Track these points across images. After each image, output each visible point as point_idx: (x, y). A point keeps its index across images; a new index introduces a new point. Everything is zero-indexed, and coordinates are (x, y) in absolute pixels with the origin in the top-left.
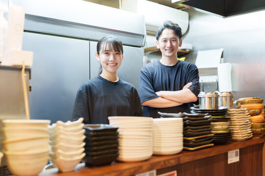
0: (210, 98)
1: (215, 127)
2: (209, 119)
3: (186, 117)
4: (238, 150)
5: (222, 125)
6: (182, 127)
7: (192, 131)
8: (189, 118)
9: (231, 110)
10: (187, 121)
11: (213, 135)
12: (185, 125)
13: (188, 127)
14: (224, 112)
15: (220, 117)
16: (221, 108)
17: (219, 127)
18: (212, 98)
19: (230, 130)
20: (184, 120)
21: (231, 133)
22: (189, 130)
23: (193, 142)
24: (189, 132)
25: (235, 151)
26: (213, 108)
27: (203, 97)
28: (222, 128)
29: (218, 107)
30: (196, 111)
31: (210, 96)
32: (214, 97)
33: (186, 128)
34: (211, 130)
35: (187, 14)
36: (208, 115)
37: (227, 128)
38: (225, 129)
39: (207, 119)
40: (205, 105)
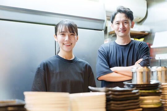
0: (142, 73)
1: (146, 102)
2: (137, 94)
3: (110, 92)
5: (153, 99)
6: (105, 102)
7: (116, 106)
8: (113, 93)
9: (163, 84)
11: (141, 109)
12: (108, 100)
13: (112, 102)
14: (156, 86)
15: (150, 91)
16: (153, 82)
17: (150, 101)
18: (144, 73)
19: (163, 104)
20: (107, 95)
21: (163, 107)
22: (113, 105)
24: (112, 108)
26: (145, 82)
27: (135, 72)
28: (153, 102)
29: (150, 82)
30: (129, 86)
31: (142, 71)
32: (145, 72)
33: (109, 103)
34: (138, 104)
35: (145, 2)
36: (136, 89)
37: (159, 103)
38: (156, 104)
39: (135, 93)
40: (137, 80)
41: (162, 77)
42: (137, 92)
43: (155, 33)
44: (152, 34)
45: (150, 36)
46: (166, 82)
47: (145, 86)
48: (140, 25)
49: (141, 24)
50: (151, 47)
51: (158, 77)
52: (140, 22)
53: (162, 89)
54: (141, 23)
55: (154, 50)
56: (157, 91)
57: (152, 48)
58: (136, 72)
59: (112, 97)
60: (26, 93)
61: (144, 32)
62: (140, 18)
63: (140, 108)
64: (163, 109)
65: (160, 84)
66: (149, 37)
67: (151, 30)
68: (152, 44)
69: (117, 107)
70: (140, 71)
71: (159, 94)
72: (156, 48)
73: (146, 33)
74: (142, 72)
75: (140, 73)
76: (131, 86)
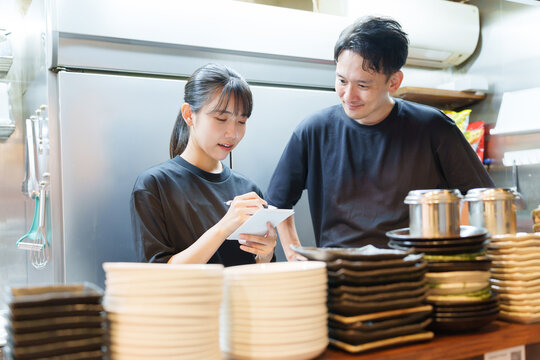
0: (436, 206)
1: (443, 286)
2: (419, 266)
3: (339, 262)
4: (522, 349)
5: (465, 280)
6: (325, 287)
7: (356, 298)
8: (346, 263)
9: (496, 237)
10: (342, 271)
11: (429, 308)
12: (333, 284)
13: (343, 288)
14: (477, 242)
15: (457, 258)
16: (467, 232)
17: (457, 286)
18: (441, 207)
19: (495, 292)
20: (329, 269)
21: (495, 302)
22: (345, 296)
23: (357, 329)
24: (345, 303)
25: (508, 352)
26: (443, 232)
27: (417, 205)
28: (464, 288)
29: (459, 231)
30: (400, 242)
31: (436, 202)
32: (445, 203)
33: (335, 291)
34: (422, 294)
35: (474, 11)
36: (417, 253)
37: (483, 289)
38: (474, 292)
39: (412, 264)
40: (421, 225)
41: (496, 216)
42: (419, 261)
43: (502, 94)
44: (494, 98)
45: (490, 102)
46: (508, 232)
47: (446, 242)
48: (462, 73)
49: (466, 72)
50: (492, 132)
51: (485, 217)
52: (462, 66)
53: (496, 250)
54: (463, 70)
55: (501, 140)
56: (478, 258)
57: (495, 136)
58: (420, 205)
59: (343, 274)
60: (107, 266)
61: (472, 92)
62: (460, 56)
63: (425, 303)
64: (497, 306)
65: (488, 236)
66: (485, 106)
67: (492, 87)
68: (492, 126)
69: (358, 302)
70: (431, 202)
71: (484, 265)
72: (505, 135)
73: (478, 94)
74: (438, 204)
75: (432, 208)
76: (408, 243)
